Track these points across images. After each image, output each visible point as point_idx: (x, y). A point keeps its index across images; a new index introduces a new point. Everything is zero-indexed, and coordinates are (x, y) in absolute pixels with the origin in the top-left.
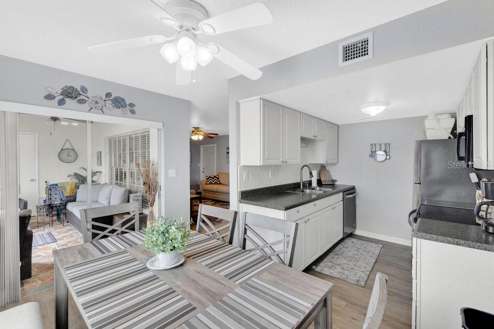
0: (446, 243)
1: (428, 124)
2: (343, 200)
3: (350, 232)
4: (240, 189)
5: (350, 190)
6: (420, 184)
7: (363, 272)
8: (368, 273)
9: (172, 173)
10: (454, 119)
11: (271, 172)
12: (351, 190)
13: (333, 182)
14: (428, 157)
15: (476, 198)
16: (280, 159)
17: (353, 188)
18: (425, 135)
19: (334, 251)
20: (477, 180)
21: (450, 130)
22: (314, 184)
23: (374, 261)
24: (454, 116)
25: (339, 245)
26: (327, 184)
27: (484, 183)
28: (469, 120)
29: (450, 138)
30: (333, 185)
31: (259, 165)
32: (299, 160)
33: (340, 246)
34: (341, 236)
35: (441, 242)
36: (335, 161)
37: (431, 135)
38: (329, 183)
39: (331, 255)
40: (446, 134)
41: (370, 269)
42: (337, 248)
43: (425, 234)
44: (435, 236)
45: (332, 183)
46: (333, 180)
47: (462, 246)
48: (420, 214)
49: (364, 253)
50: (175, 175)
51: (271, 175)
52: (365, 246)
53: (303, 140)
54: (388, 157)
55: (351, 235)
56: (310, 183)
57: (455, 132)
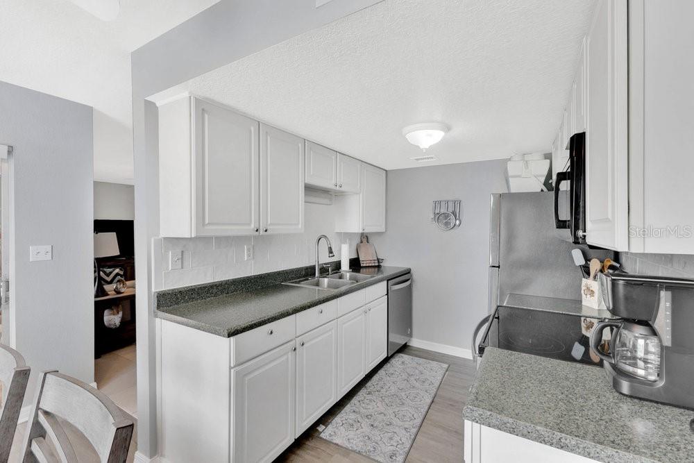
0: (535, 439)
1: (512, 169)
2: (387, 294)
3: (403, 343)
4: (155, 288)
5: (403, 275)
6: (499, 267)
7: (406, 429)
8: (414, 430)
9: (39, 253)
10: (548, 161)
11: (249, 250)
12: (405, 276)
13: (379, 262)
14: (510, 221)
15: (582, 292)
16: (249, 224)
17: (408, 272)
18: (508, 187)
19: (369, 384)
20: (583, 262)
21: (543, 180)
22: (345, 266)
23: (429, 401)
24: (548, 156)
25: (379, 372)
26: (369, 266)
27: (609, 279)
28: (578, 144)
29: (542, 190)
30: (379, 267)
31: (187, 236)
32: (300, 226)
33: (381, 372)
34: (384, 355)
35: (524, 436)
36: (382, 229)
37: (516, 186)
38: (370, 265)
39: (362, 393)
40: (537, 185)
41: (418, 421)
42: (375, 378)
43: (489, 413)
44: (511, 420)
45: (377, 264)
46: (378, 260)
47: (572, 451)
48: (498, 318)
49: (417, 385)
50: (49, 257)
51: (249, 256)
52: (421, 368)
53: (310, 189)
54: (458, 222)
55: (404, 349)
56: (337, 266)
57: (550, 182)
